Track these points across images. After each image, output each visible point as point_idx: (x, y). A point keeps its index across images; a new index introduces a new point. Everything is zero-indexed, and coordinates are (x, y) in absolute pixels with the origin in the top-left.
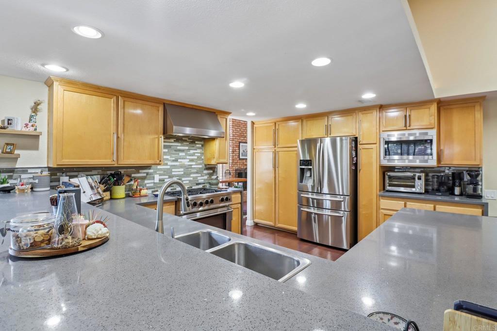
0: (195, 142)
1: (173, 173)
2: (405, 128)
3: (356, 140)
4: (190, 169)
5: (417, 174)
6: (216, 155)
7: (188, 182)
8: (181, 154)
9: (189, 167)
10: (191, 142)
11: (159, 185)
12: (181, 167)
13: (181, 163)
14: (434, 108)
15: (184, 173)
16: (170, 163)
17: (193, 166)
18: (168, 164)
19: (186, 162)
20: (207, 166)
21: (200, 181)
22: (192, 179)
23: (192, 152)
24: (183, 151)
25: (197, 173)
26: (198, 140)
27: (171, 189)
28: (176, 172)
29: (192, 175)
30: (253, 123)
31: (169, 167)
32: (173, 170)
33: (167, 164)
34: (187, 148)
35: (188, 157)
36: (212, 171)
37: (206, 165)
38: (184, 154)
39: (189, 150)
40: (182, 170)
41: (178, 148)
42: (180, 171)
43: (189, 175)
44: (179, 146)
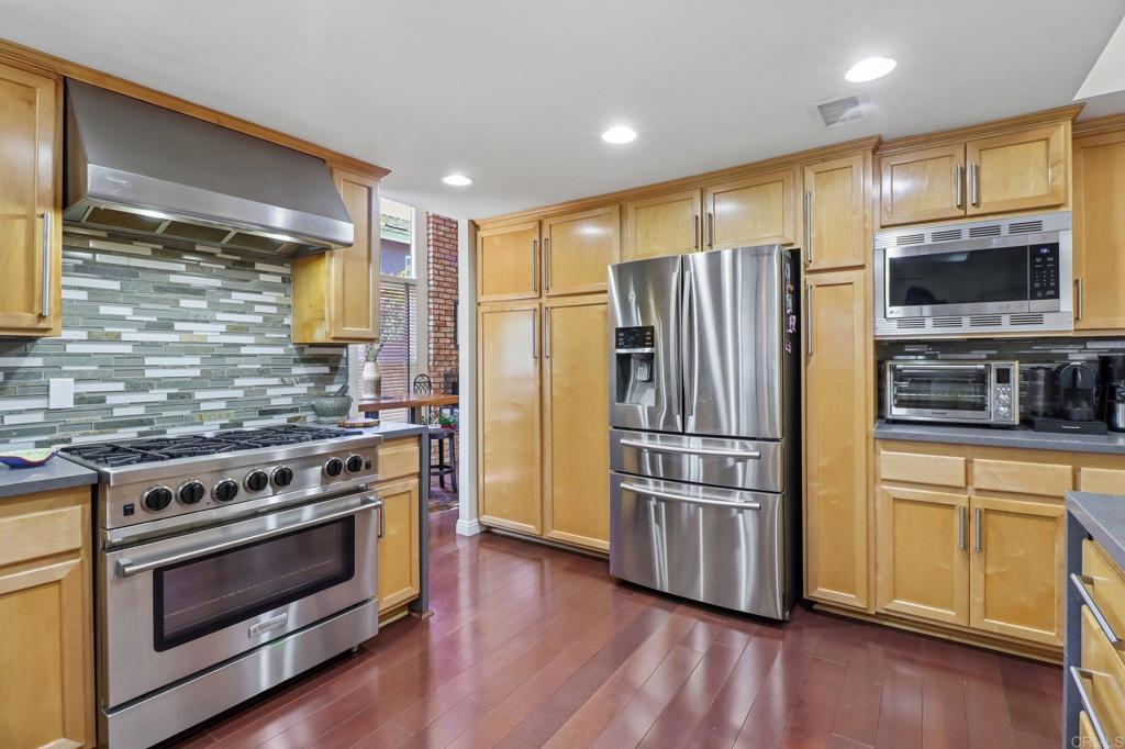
0: (252, 265)
1: (149, 374)
2: (962, 213)
3: (794, 257)
4: (228, 360)
5: (995, 365)
6: (331, 309)
7: (222, 405)
8: (186, 303)
9: (233, 351)
10: (235, 263)
11: (73, 420)
12: (190, 349)
13: (187, 338)
14: (1062, 135)
15: (205, 374)
16: (130, 334)
17: (244, 351)
18: (124, 337)
19: (213, 333)
20: (308, 351)
21: (274, 402)
22: (240, 394)
23: (239, 297)
24: (199, 292)
25: (262, 373)
26: (264, 259)
27: (140, 434)
28: (164, 367)
29: (238, 382)
30: (474, 227)
31: (128, 349)
32: (148, 361)
33: (117, 339)
34: (218, 283)
35: (220, 316)
36: (326, 370)
37: (300, 347)
38: (203, 304)
39: (228, 290)
40: (196, 361)
41: (174, 279)
42: (189, 368)
43: (226, 380)
44: (179, 272)
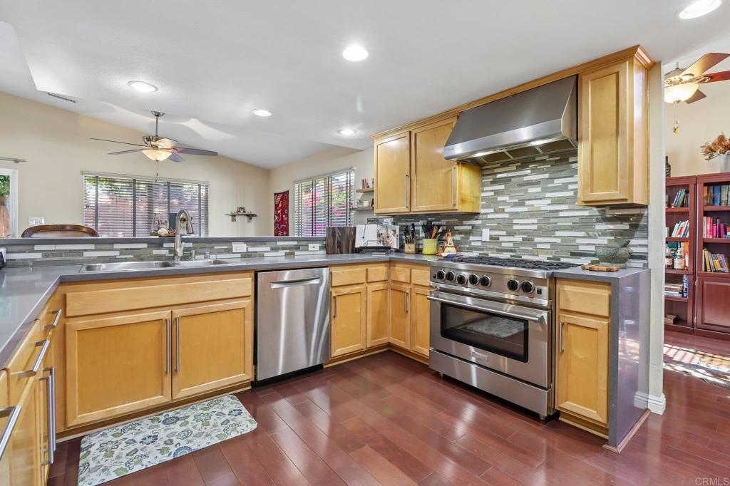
0: (567, 159)
1: (515, 227)
4: (552, 220)
7: (548, 246)
8: (532, 190)
9: (554, 215)
10: (557, 161)
11: (490, 246)
12: (531, 214)
13: (531, 208)
15: (540, 229)
16: (508, 209)
17: (561, 214)
18: (506, 211)
19: (543, 205)
20: (609, 213)
21: (581, 248)
22: (558, 241)
23: (558, 182)
24: (537, 183)
25: (572, 229)
27: (511, 256)
28: (521, 224)
29: (557, 233)
31: (507, 216)
32: (515, 221)
33: (503, 211)
34: (547, 176)
35: (548, 195)
36: (626, 226)
37: (602, 210)
38: (539, 189)
39: (551, 179)
40: (535, 221)
41: (526, 179)
42: (531, 224)
43: (550, 233)
44: (528, 174)
